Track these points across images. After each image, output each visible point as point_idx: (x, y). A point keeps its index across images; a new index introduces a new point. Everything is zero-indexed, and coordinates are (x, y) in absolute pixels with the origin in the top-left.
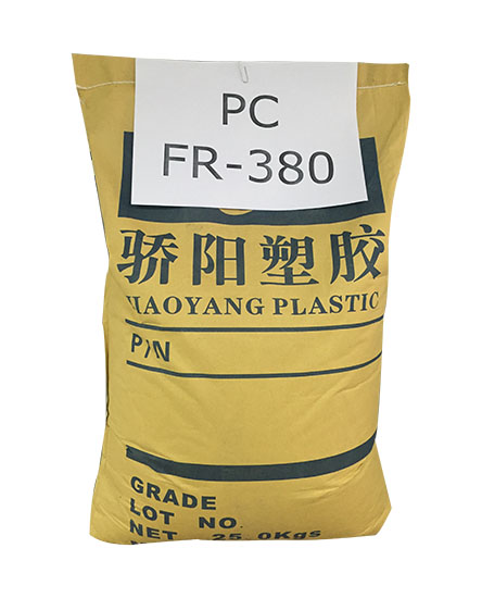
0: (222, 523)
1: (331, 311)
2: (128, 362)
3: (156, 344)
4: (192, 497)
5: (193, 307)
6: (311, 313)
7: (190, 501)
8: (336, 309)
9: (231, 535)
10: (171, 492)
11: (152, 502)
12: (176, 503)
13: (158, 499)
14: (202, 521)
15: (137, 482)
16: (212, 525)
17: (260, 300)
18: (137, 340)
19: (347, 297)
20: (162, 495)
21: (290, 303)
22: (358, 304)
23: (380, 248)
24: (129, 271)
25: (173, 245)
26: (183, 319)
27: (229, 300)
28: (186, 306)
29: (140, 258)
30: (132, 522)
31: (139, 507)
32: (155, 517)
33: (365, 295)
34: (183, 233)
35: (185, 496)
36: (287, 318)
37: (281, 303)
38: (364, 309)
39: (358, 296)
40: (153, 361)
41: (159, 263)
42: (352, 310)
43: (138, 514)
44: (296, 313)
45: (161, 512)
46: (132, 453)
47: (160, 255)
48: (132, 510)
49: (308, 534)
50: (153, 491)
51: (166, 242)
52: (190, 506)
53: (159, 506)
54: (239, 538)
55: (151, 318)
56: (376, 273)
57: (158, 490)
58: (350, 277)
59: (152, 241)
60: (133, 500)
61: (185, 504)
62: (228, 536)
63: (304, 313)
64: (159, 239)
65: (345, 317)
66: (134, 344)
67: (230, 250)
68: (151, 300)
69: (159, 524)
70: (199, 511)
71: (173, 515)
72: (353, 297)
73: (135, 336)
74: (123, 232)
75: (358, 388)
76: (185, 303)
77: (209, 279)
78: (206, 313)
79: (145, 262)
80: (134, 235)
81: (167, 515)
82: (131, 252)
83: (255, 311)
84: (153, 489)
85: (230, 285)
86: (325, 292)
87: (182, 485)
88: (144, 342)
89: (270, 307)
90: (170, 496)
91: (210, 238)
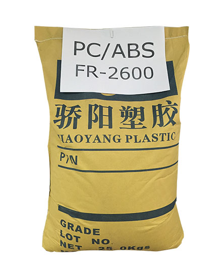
0: (103, 242)
1: (153, 141)
2: (59, 166)
3: (71, 157)
4: (89, 229)
5: (88, 139)
6: (143, 142)
7: (87, 231)
8: (155, 140)
9: (108, 248)
10: (78, 227)
11: (70, 231)
12: (81, 232)
13: (73, 230)
14: (93, 241)
15: (63, 222)
16: (98, 243)
17: (119, 136)
18: (63, 155)
19: (160, 134)
20: (75, 228)
21: (134, 137)
22: (166, 138)
23: (176, 111)
24: (59, 123)
25: (79, 111)
26: (84, 145)
27: (105, 136)
28: (85, 139)
29: (64, 117)
30: (61, 241)
31: (64, 234)
32: (71, 239)
33: (169, 134)
34: (84, 104)
35: (85, 229)
36: (132, 144)
37: (129, 137)
38: (168, 140)
39: (165, 134)
40: (70, 165)
41: (73, 120)
42: (163, 140)
43: (64, 237)
44: (136, 142)
45: (74, 236)
46: (61, 208)
47: (73, 115)
48: (61, 235)
49: (144, 247)
50: (70, 226)
51: (76, 109)
52: (87, 234)
53: (73, 233)
54: (111, 249)
55: (69, 145)
56: (174, 123)
57: (73, 226)
58: (161, 125)
59: (70, 109)
60: (61, 231)
61: (85, 233)
62: (106, 248)
63: (140, 142)
64: (73, 108)
65: (160, 144)
66: (61, 157)
67: (106, 112)
68: (69, 136)
69: (73, 242)
70: (92, 236)
71: (80, 238)
72: (163, 134)
73: (62, 153)
74: (56, 105)
75: (166, 177)
76: (85, 138)
77: (96, 125)
78: (94, 142)
79: (66, 119)
80: (61, 107)
81: (77, 238)
82: (60, 114)
83: (117, 141)
84: (71, 225)
85: (105, 128)
86: (150, 132)
87: (84, 223)
88: (66, 156)
89: (124, 139)
90: (78, 229)
91: (96, 106)
